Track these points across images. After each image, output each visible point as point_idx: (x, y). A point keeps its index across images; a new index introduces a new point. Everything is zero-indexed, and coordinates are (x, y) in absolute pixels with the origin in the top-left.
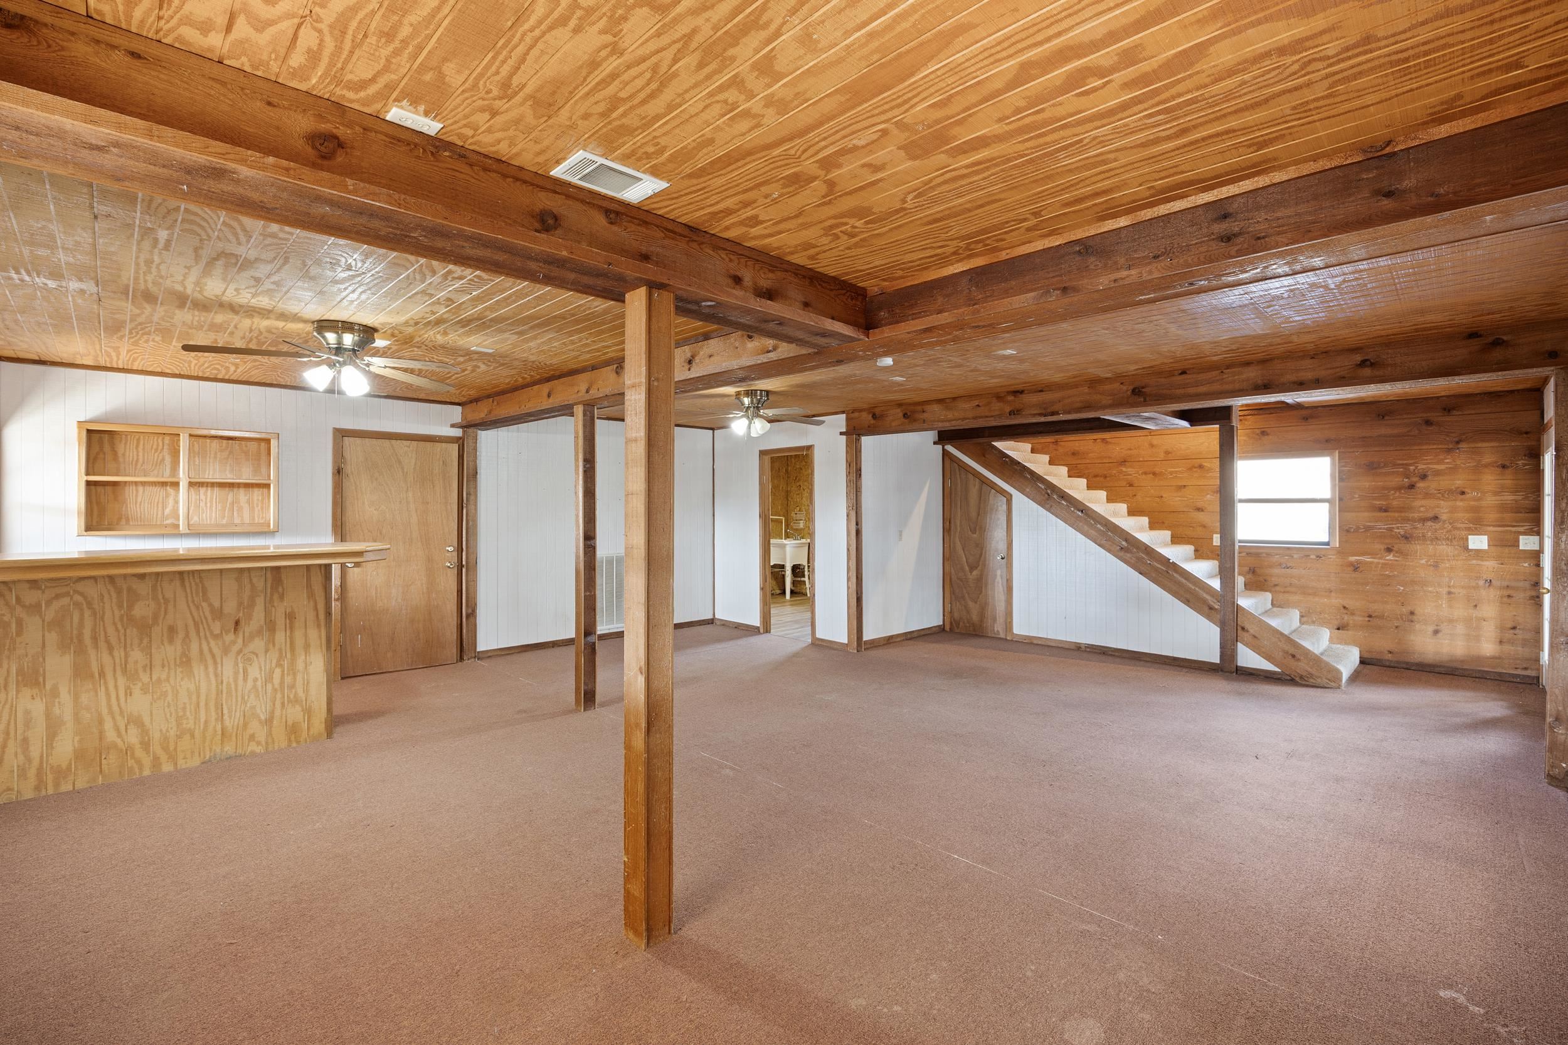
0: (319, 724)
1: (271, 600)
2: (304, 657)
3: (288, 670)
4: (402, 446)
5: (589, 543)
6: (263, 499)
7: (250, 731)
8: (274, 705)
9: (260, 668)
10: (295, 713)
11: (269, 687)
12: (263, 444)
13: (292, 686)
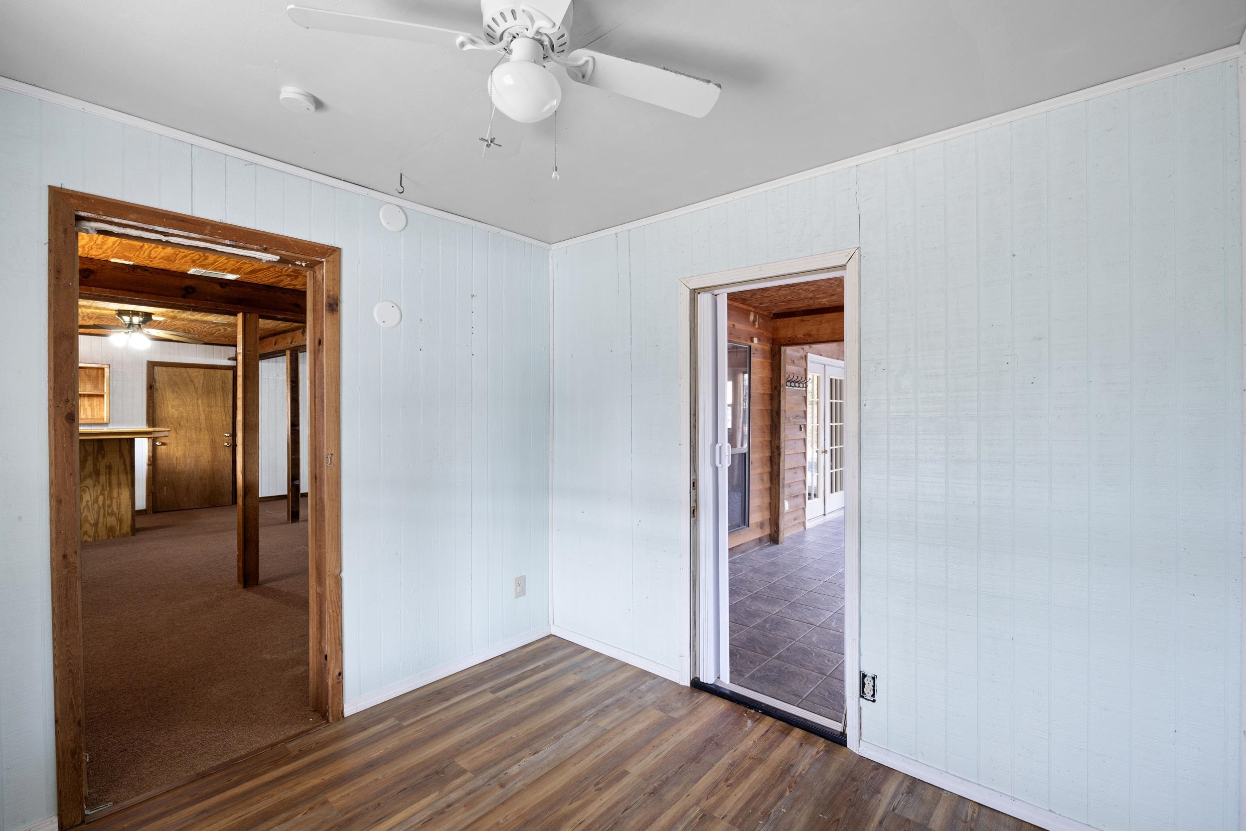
0: (126, 528)
1: (97, 458)
2: (117, 490)
3: (107, 497)
4: (193, 372)
5: (294, 428)
6: (100, 404)
7: (84, 529)
8: (99, 515)
9: (91, 495)
10: (112, 521)
11: (96, 506)
12: (100, 371)
13: (110, 506)
